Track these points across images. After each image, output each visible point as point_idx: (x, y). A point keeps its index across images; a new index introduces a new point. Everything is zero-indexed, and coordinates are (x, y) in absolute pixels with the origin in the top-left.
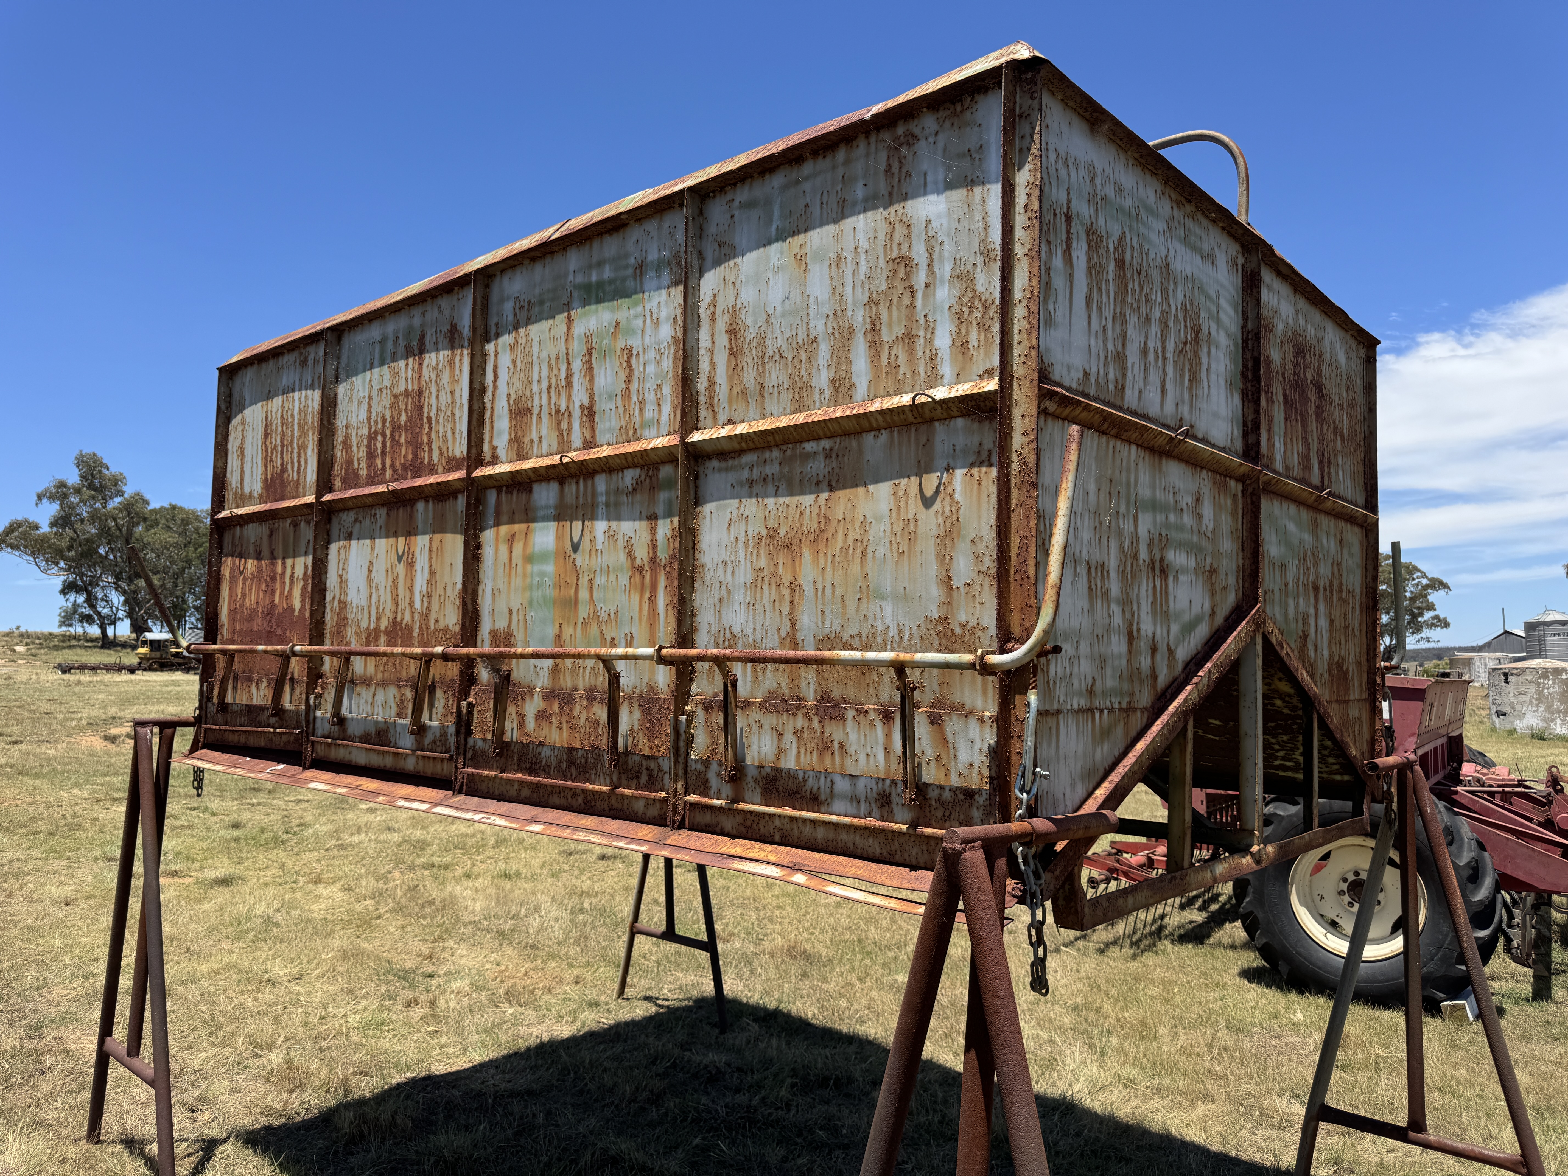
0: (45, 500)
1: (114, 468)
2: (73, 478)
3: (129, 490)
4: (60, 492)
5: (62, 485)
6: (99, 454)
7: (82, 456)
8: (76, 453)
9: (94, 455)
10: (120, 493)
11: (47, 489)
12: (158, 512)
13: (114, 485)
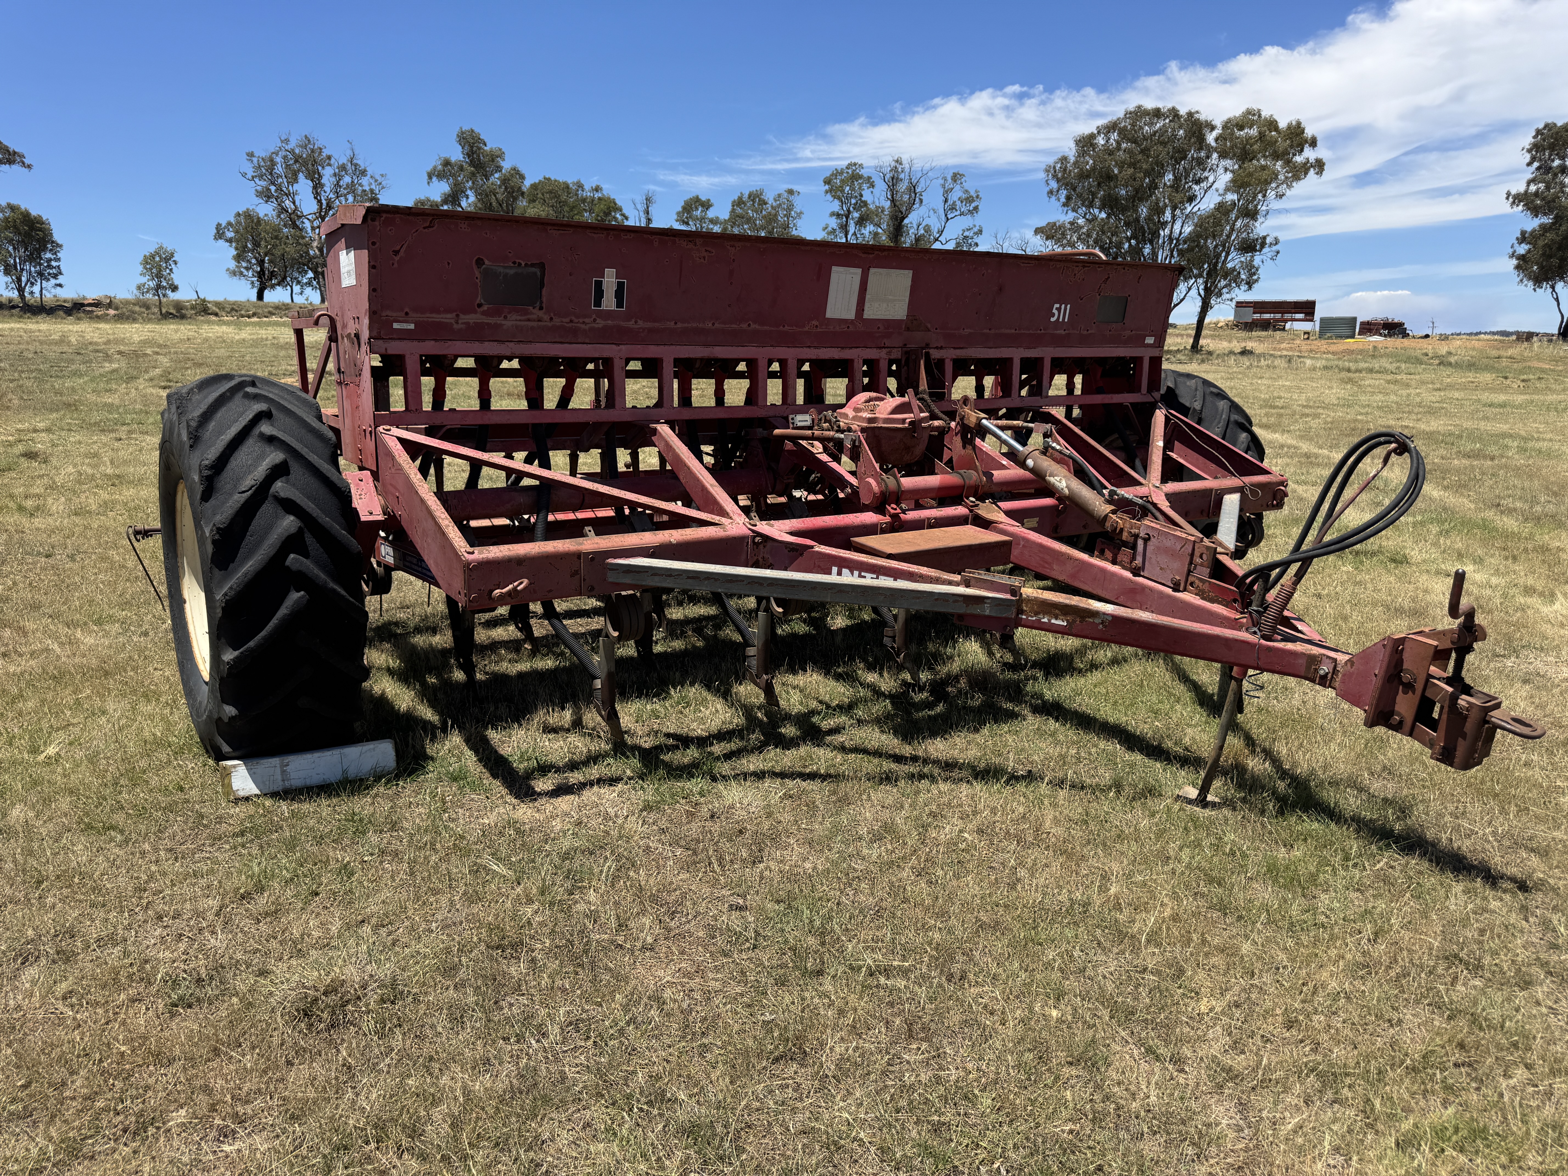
0: (434, 179)
1: (491, 145)
2: (457, 154)
3: (506, 165)
4: (445, 170)
5: (447, 163)
6: (477, 130)
7: (463, 133)
8: (456, 131)
9: (472, 131)
10: (499, 169)
11: (435, 168)
12: (534, 186)
13: (493, 161)
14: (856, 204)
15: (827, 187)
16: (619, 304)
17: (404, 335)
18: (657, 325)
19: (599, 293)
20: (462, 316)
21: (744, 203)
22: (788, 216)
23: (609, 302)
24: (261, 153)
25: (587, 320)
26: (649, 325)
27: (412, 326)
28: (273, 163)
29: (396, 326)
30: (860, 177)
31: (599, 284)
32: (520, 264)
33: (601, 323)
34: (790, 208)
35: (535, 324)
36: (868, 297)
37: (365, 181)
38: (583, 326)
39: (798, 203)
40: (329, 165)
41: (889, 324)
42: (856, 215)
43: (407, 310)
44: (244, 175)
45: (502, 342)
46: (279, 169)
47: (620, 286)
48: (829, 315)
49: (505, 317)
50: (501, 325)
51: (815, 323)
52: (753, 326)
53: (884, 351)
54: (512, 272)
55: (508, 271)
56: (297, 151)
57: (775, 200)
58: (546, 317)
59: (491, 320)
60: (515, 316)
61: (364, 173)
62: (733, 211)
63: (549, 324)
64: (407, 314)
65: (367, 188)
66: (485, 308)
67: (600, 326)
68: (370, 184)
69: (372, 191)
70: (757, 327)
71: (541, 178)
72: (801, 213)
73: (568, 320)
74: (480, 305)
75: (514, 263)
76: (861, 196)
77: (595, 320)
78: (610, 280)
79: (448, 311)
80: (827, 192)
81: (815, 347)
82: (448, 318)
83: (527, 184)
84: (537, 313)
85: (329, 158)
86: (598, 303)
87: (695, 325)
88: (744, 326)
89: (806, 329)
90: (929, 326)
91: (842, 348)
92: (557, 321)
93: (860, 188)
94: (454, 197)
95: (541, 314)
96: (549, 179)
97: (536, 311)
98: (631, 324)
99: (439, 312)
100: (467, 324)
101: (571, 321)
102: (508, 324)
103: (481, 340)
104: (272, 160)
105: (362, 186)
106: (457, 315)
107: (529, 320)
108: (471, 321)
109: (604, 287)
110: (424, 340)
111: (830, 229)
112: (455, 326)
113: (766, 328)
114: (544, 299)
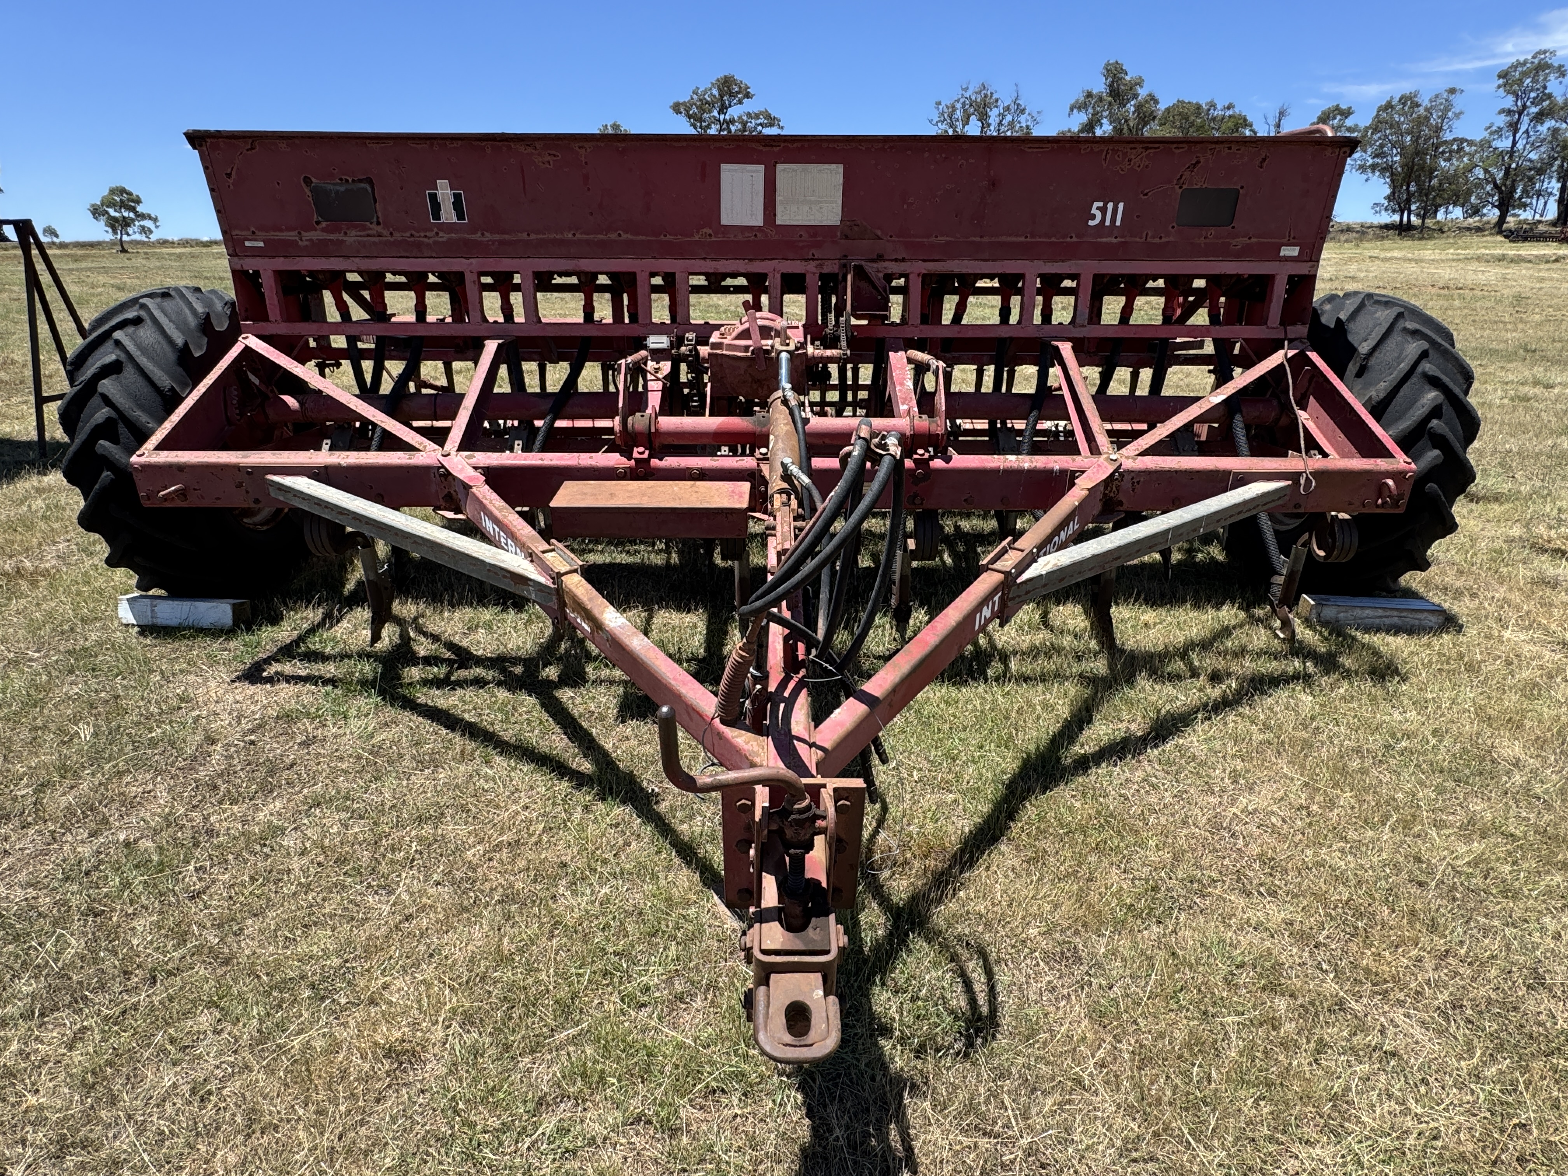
0: (1075, 111)
1: (1132, 74)
2: (1100, 86)
3: (1143, 93)
4: (1088, 100)
5: (1089, 95)
6: (1121, 61)
7: (1108, 65)
8: (1103, 64)
9: (1117, 62)
10: (1136, 96)
11: (1077, 101)
12: (1168, 110)
13: (1131, 89)
14: (1534, 98)
15: (1501, 81)
16: (460, 216)
17: (256, 253)
18: (507, 237)
19: (436, 208)
20: (303, 233)
21: (1392, 107)
22: (1443, 117)
23: (448, 215)
24: (947, 101)
25: (428, 234)
26: (497, 237)
27: (261, 244)
28: (954, 108)
29: (247, 244)
30: (1548, 66)
31: (433, 197)
32: (347, 181)
33: (444, 237)
34: (1448, 106)
35: (376, 239)
36: (778, 198)
37: (1023, 118)
38: (426, 240)
39: (1458, 102)
40: (997, 107)
41: (816, 232)
42: (1534, 110)
43: (253, 229)
44: (931, 121)
45: (348, 257)
46: (959, 114)
47: (457, 197)
48: (724, 221)
49: (346, 234)
50: (343, 241)
51: (708, 231)
52: (625, 236)
53: (813, 264)
54: (342, 189)
55: (338, 188)
56: (973, 98)
57: (1431, 101)
58: (385, 232)
59: (332, 237)
60: (354, 233)
61: (1023, 111)
62: (1377, 116)
63: (392, 239)
64: (253, 233)
65: (1024, 125)
66: (324, 224)
67: (444, 239)
68: (1027, 121)
69: (1028, 127)
70: (629, 236)
71: (1175, 102)
72: (1461, 113)
73: (408, 234)
74: (318, 223)
75: (341, 179)
76: (1545, 87)
77: (437, 234)
78: (444, 192)
79: (289, 229)
80: (1499, 87)
81: (712, 259)
82: (292, 236)
83: (1162, 106)
84: (375, 229)
85: (997, 101)
86: (437, 217)
87: (551, 236)
88: (613, 236)
89: (696, 238)
90: (879, 233)
91: (751, 260)
92: (398, 236)
93: (1545, 79)
94: (1090, 126)
95: (379, 229)
96: (1183, 102)
97: (374, 226)
98: (477, 236)
99: (281, 230)
100: (311, 240)
101: (412, 235)
102: (349, 239)
103: (328, 256)
104: (953, 107)
105: (1019, 122)
106: (300, 233)
107: (368, 235)
108: (314, 238)
109: (440, 199)
110: (274, 257)
111: (1494, 128)
112: (300, 243)
113: (640, 238)
114: (380, 215)
